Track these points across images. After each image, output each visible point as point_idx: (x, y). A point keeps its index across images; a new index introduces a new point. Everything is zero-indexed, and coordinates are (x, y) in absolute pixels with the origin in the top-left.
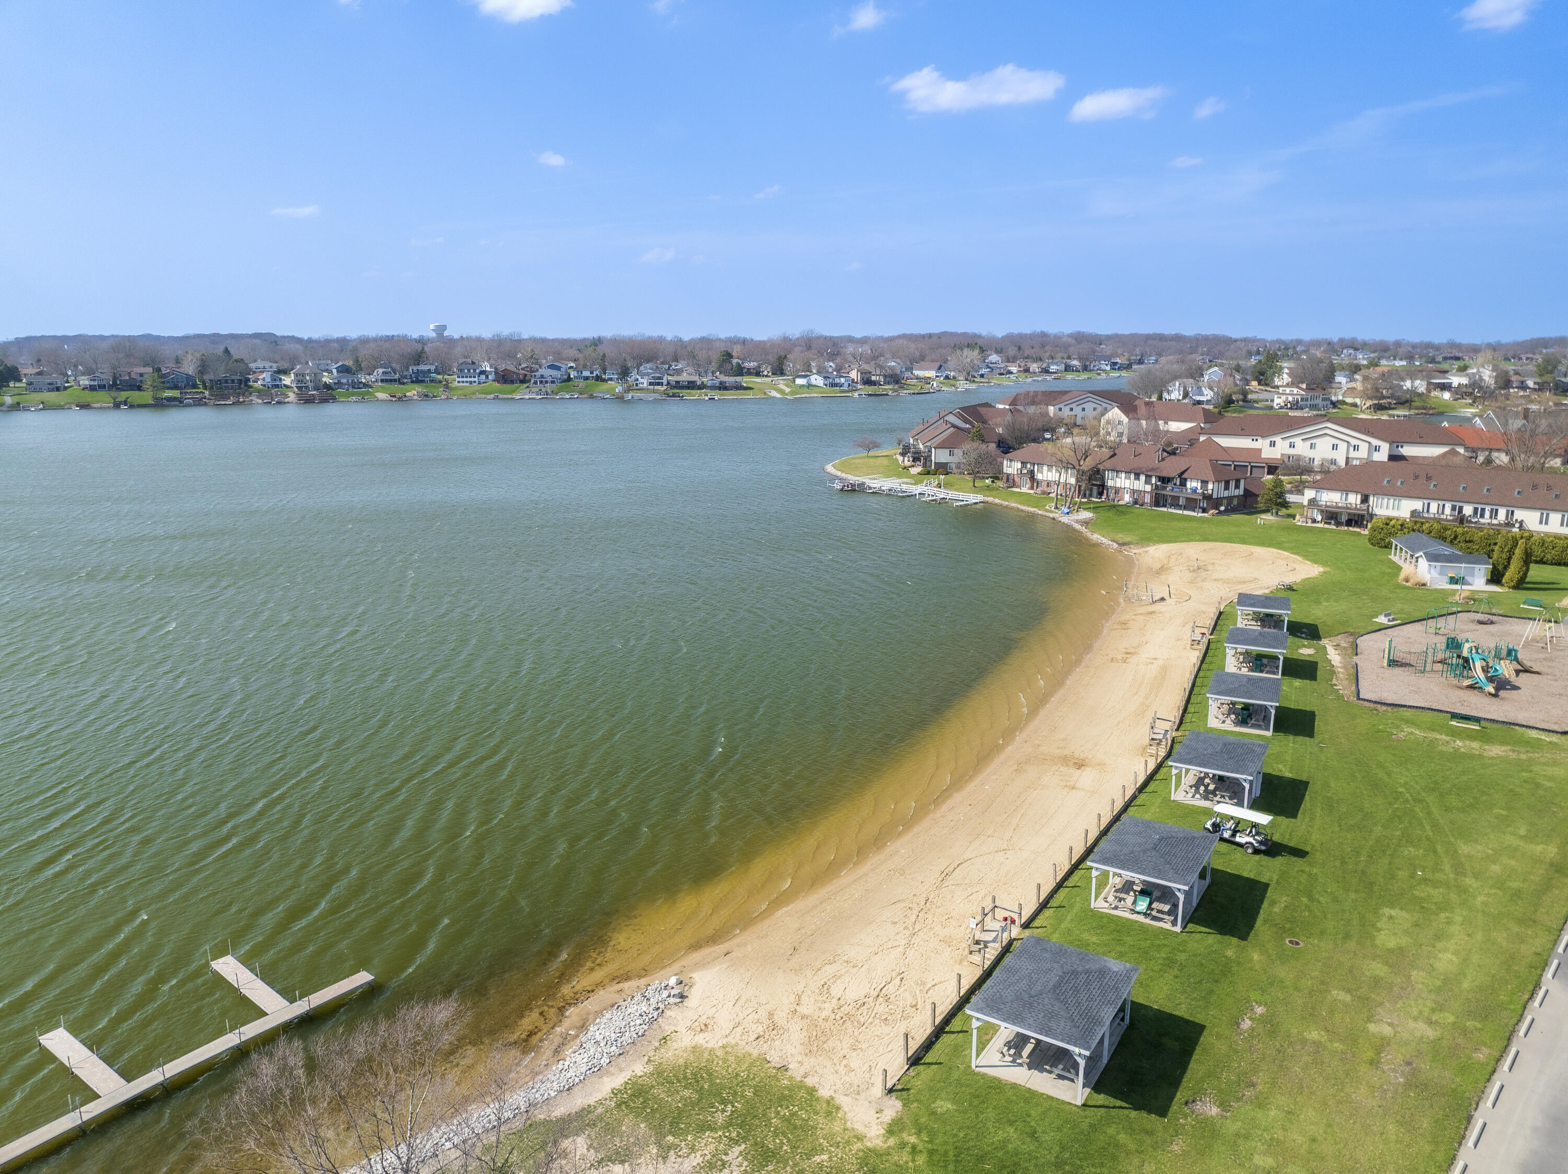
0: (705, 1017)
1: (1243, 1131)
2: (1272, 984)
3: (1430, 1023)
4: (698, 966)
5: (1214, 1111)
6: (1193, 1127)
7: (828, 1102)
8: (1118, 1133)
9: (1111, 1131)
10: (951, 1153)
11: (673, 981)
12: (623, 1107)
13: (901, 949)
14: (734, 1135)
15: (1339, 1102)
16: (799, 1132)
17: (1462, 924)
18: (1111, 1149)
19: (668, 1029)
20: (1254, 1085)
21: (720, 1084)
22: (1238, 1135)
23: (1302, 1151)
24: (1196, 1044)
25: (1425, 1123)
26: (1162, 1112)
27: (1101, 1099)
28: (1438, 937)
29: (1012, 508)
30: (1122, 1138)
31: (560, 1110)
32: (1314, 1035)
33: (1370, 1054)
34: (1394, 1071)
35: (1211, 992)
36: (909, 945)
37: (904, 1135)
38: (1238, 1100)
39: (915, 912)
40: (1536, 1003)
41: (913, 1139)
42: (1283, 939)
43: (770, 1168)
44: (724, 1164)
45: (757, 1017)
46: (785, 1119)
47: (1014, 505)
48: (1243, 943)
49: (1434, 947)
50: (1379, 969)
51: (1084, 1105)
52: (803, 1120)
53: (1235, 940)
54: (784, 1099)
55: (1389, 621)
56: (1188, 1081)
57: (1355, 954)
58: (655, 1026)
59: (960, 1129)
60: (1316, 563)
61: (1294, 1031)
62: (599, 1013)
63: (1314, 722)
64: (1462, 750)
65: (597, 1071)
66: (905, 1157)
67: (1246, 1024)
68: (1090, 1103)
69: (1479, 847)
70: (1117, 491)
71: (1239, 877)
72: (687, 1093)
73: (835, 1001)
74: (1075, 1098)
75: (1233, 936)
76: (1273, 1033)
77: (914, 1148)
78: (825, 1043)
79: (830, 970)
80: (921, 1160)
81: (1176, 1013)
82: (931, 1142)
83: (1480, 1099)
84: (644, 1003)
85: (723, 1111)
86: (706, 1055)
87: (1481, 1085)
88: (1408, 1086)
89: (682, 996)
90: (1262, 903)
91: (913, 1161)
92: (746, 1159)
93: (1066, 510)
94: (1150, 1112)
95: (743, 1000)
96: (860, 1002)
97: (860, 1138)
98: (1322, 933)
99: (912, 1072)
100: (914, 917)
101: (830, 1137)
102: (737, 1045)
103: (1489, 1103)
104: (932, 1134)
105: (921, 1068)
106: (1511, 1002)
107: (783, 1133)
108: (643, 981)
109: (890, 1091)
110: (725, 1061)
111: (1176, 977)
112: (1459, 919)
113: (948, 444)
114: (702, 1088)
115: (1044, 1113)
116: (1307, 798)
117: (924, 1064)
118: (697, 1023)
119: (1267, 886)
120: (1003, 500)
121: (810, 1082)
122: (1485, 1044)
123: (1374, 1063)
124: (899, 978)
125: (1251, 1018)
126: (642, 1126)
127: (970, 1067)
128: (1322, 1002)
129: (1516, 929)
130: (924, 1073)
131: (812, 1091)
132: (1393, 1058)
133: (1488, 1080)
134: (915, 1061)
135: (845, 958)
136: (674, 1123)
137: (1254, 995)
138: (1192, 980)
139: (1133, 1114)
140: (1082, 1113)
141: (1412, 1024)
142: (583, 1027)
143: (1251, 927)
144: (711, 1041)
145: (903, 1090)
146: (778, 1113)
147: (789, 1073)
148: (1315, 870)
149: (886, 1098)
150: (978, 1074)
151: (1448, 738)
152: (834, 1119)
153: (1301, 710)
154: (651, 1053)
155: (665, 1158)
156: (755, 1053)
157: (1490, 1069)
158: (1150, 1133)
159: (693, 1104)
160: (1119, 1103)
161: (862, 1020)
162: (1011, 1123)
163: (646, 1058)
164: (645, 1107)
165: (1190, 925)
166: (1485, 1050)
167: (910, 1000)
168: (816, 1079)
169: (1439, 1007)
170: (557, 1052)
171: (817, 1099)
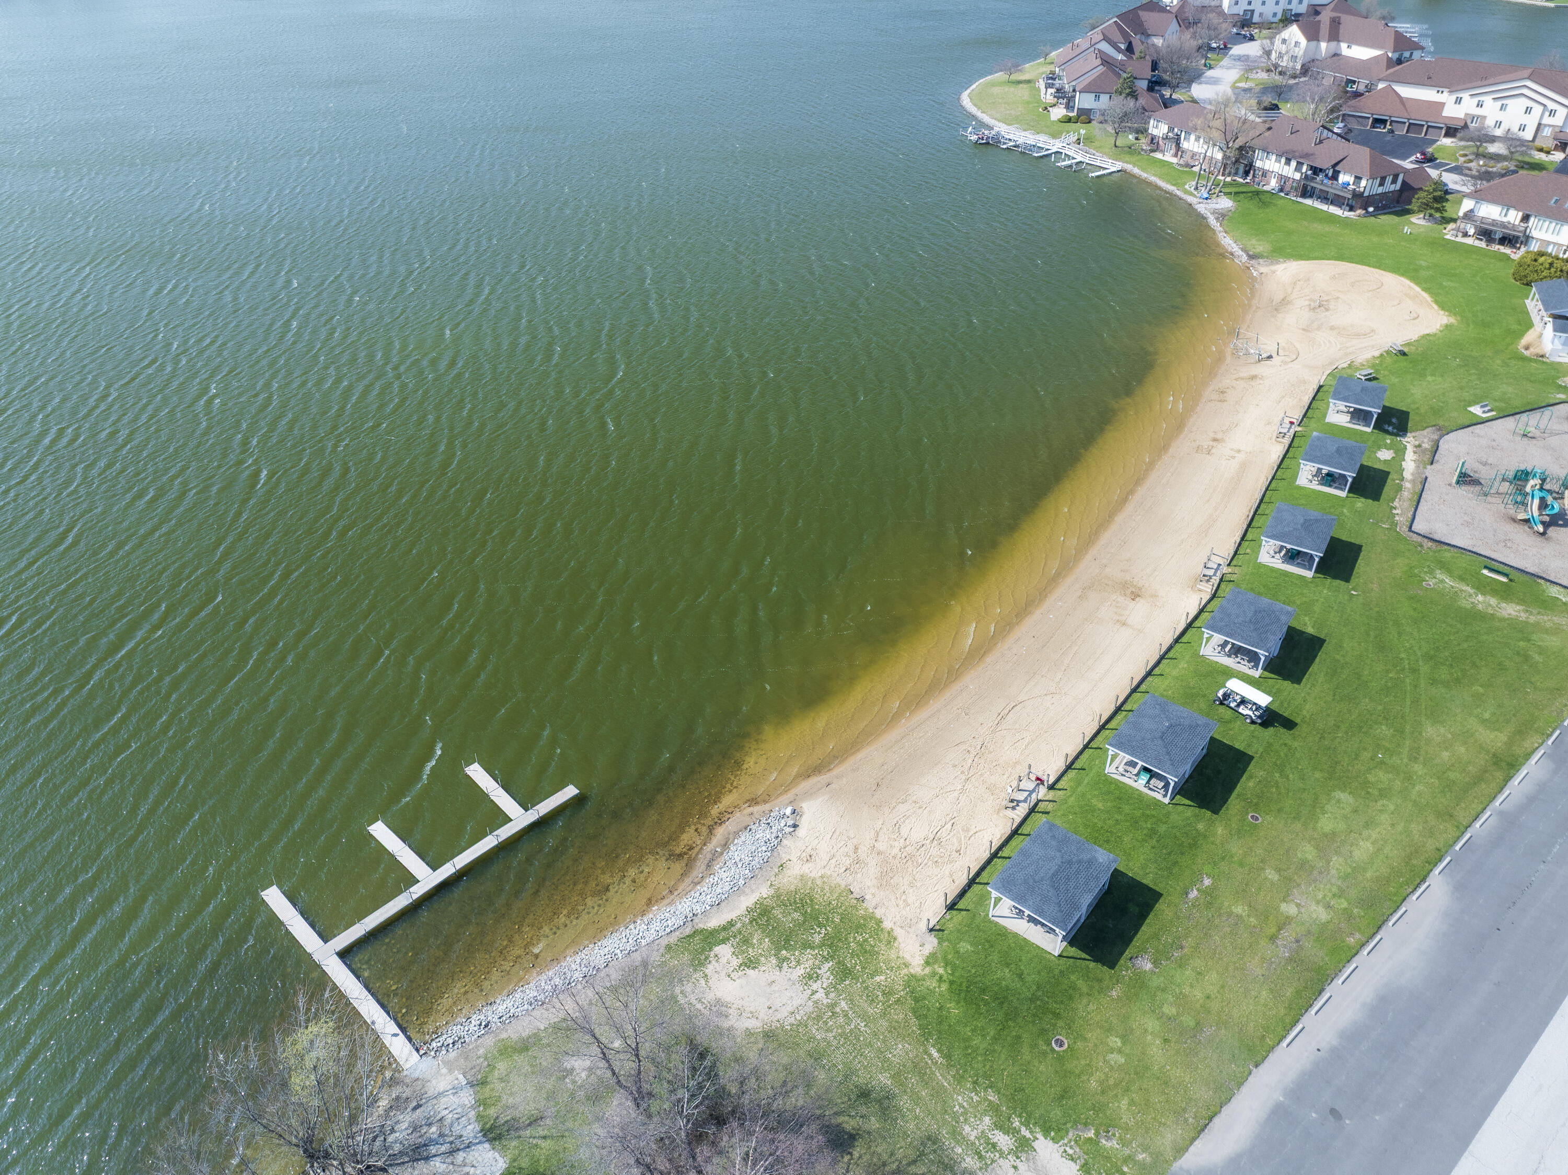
0: (810, 848)
1: (1162, 985)
2: (1223, 859)
3: (1328, 907)
4: (808, 795)
5: (1148, 966)
6: (1130, 978)
7: (889, 933)
8: (1078, 979)
9: (1073, 978)
10: (964, 985)
11: (788, 811)
12: (754, 923)
13: (956, 794)
14: (825, 953)
15: (1236, 969)
16: (868, 955)
17: (1392, 813)
18: (1071, 991)
19: (785, 857)
20: (1182, 948)
21: (818, 910)
22: (1158, 988)
23: (1198, 1005)
24: (1151, 910)
25: (1289, 992)
26: (1112, 965)
27: (1073, 951)
28: (1367, 825)
29: (1150, 184)
30: (1080, 983)
31: (714, 922)
32: (1239, 909)
33: (1273, 930)
34: (1285, 946)
35: (1175, 863)
36: (963, 791)
37: (936, 966)
38: (1168, 959)
39: (972, 756)
40: (1415, 897)
41: (941, 971)
42: (1247, 813)
43: (847, 982)
44: (817, 977)
45: (846, 850)
46: (861, 945)
47: (1153, 179)
48: (1215, 816)
49: (1360, 834)
50: (1308, 852)
51: (1059, 956)
52: (871, 946)
53: (1208, 813)
54: (859, 927)
55: (1484, 412)
56: (1137, 942)
57: (1297, 835)
58: (775, 854)
59: (973, 966)
60: (1443, 309)
61: (1226, 904)
62: (737, 834)
63: (1356, 560)
64: (1480, 607)
65: (737, 890)
66: (934, 984)
67: (1194, 894)
68: (1064, 954)
69: (1442, 730)
70: (1265, 174)
71: (1231, 748)
72: (796, 915)
73: (902, 840)
74: (1055, 949)
75: (1208, 809)
76: (1209, 905)
77: (941, 977)
78: (892, 878)
79: (902, 808)
80: (944, 987)
81: (1144, 881)
82: (952, 974)
83: (1336, 975)
84: (767, 831)
85: (820, 933)
86: (809, 883)
87: (1341, 965)
88: (1290, 960)
89: (795, 826)
90: (1242, 776)
91: (939, 987)
92: (832, 974)
93: (1206, 195)
94: (1104, 964)
95: (837, 833)
96: (920, 844)
97: (907, 965)
98: (1280, 810)
99: (948, 917)
100: (970, 761)
101: (887, 961)
102: (831, 876)
103: (1340, 982)
104: (954, 968)
105: (954, 912)
106: (1395, 895)
107: (857, 955)
108: (767, 807)
109: (931, 930)
110: (823, 889)
111: (1153, 848)
112: (1392, 807)
113: (1094, 89)
114: (806, 912)
115: (1031, 959)
116: (1317, 660)
117: (957, 909)
118: (804, 854)
119: (1252, 758)
120: (1143, 170)
121: (879, 913)
122: (1359, 930)
123: (1273, 938)
124: (950, 824)
125: (1198, 890)
126: (767, 940)
127: (988, 915)
128: (1255, 879)
129: (1432, 821)
130: (958, 917)
131: (879, 922)
132: (1288, 935)
133: (1349, 961)
134: (951, 907)
135: (914, 798)
136: (787, 941)
137: (1207, 868)
138: (1164, 851)
139: (1092, 965)
140: (1057, 962)
141: (1313, 907)
142: (726, 846)
143: (1225, 800)
144: (813, 871)
145: (939, 930)
146: (855, 938)
147: (865, 905)
148: (1296, 744)
149: (928, 935)
150: (991, 922)
151: (1472, 591)
152: (891, 948)
153: (1351, 543)
154: (773, 879)
155: (780, 968)
156: (843, 884)
157: (1354, 951)
158: (1100, 981)
159: (800, 925)
160: (1084, 955)
161: (920, 861)
162: (1008, 965)
163: (769, 882)
164: (768, 925)
165: (1178, 797)
166: (1357, 936)
167: (956, 846)
168: (883, 911)
169: (1340, 894)
170: (709, 866)
171: (882, 930)
